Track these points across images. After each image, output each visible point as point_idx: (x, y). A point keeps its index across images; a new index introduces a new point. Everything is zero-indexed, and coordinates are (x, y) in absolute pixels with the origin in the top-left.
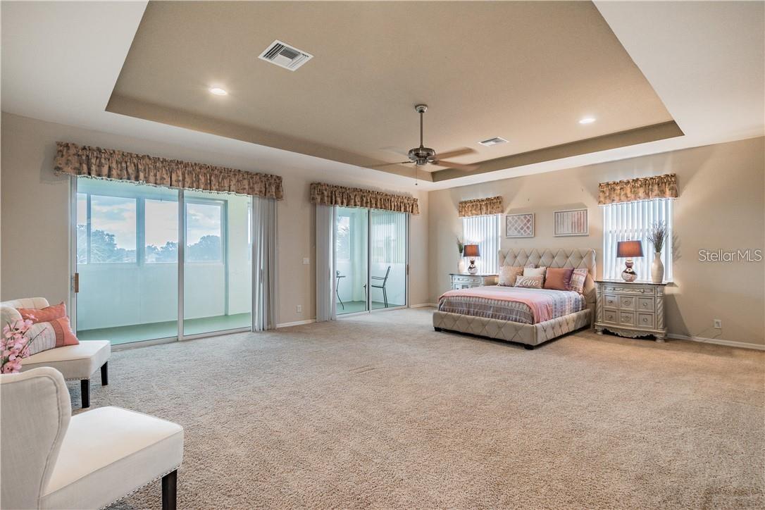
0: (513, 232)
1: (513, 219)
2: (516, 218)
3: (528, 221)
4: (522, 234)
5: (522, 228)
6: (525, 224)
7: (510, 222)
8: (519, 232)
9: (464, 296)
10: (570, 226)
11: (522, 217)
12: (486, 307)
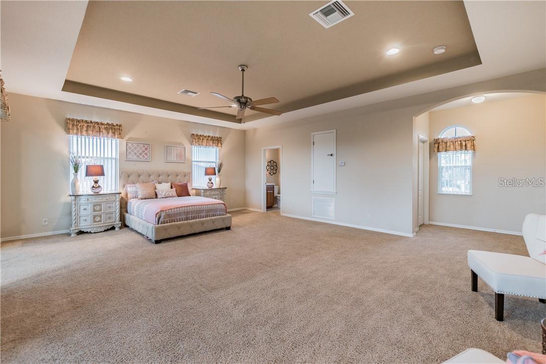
0: (132, 156)
1: (133, 146)
2: (135, 145)
3: (146, 149)
4: (141, 158)
5: (141, 154)
6: (143, 151)
7: (130, 148)
8: (138, 156)
9: (182, 207)
10: (175, 155)
11: (141, 145)
12: (200, 211)
